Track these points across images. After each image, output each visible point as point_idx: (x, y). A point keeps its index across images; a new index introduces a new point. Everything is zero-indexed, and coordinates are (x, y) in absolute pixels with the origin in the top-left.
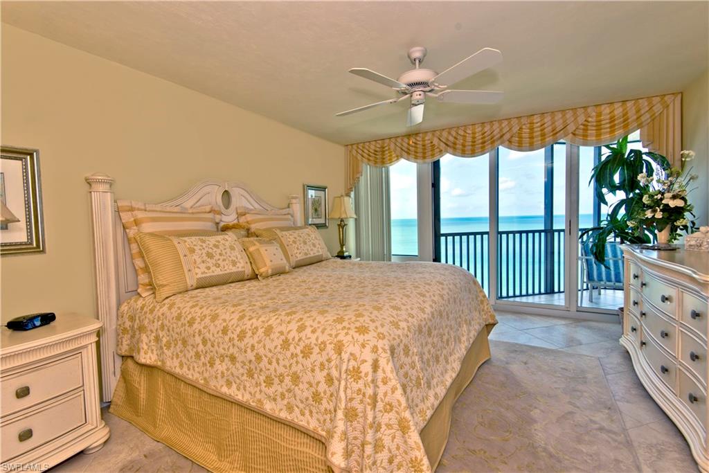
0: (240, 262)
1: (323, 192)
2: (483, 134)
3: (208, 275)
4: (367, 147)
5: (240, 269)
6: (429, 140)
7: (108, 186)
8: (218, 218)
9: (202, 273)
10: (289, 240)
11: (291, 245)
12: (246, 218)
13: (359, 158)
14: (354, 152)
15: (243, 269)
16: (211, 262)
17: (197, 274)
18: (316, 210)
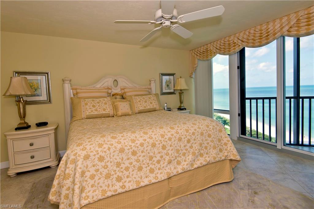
0: (107, 109)
1: (173, 76)
2: (267, 30)
3: (91, 114)
4: (199, 50)
5: (107, 112)
6: (232, 40)
7: (69, 81)
8: (110, 91)
9: (89, 113)
10: (137, 100)
11: (138, 102)
12: (124, 91)
13: (195, 57)
14: (193, 54)
15: (109, 112)
16: (93, 109)
17: (86, 113)
18: (168, 86)
